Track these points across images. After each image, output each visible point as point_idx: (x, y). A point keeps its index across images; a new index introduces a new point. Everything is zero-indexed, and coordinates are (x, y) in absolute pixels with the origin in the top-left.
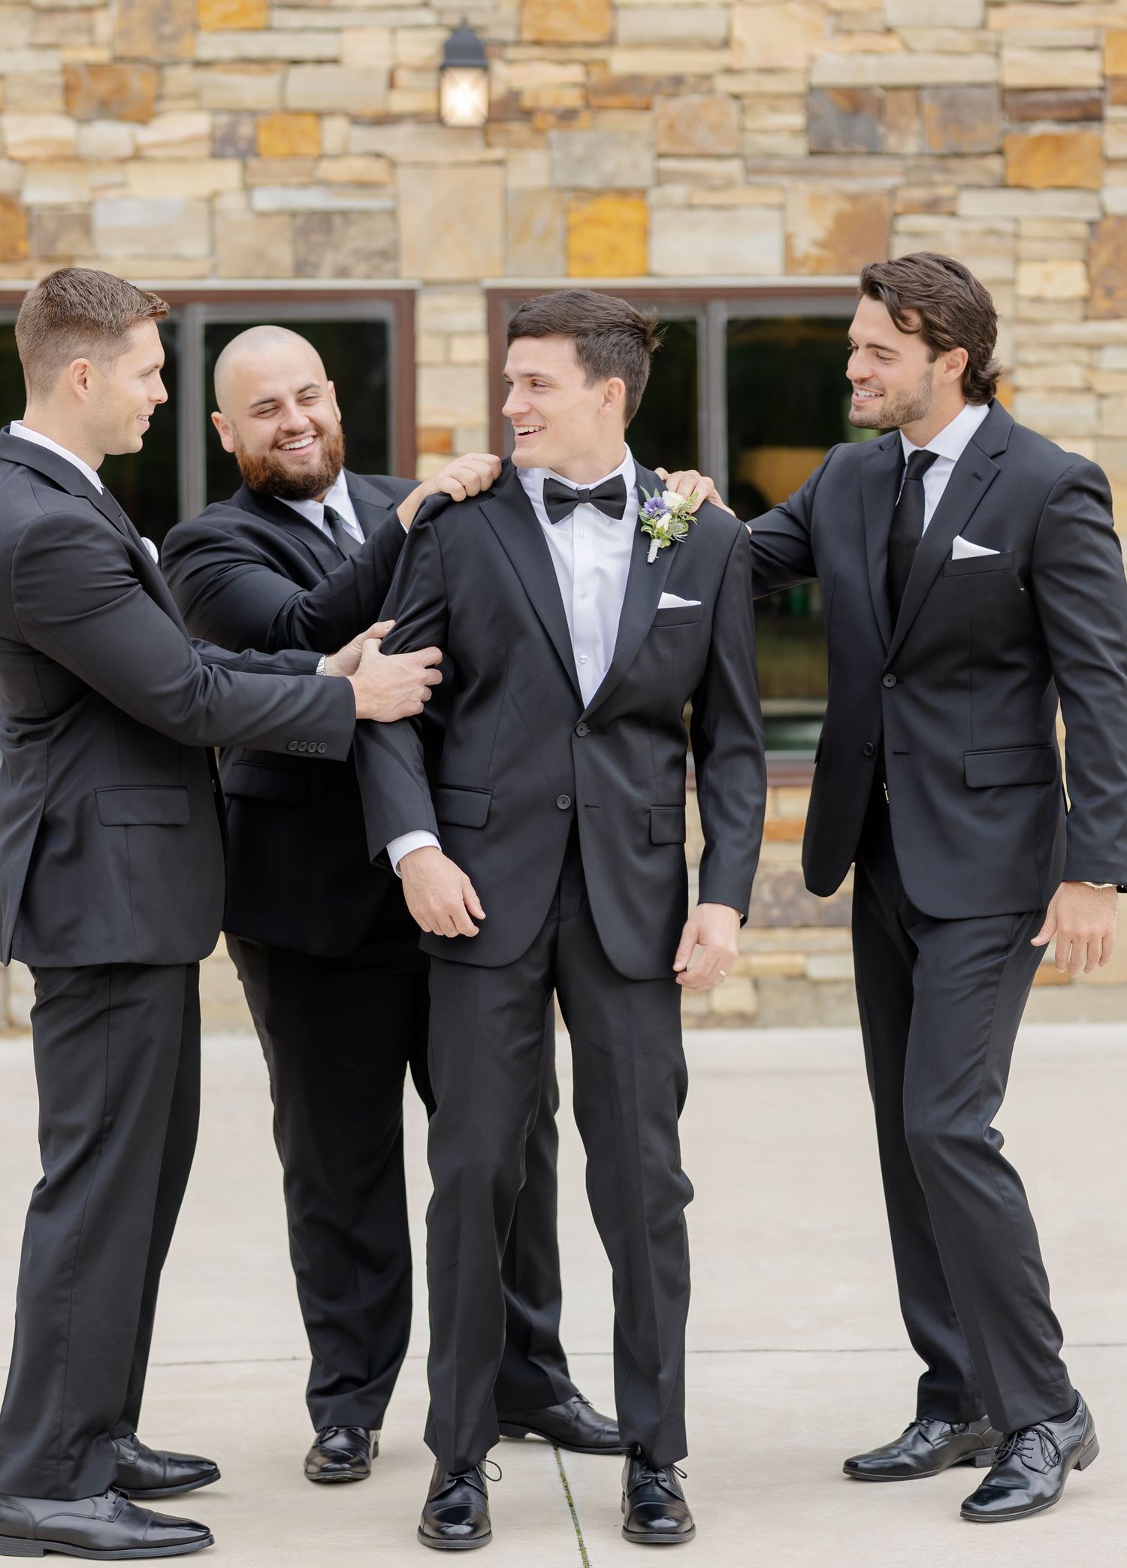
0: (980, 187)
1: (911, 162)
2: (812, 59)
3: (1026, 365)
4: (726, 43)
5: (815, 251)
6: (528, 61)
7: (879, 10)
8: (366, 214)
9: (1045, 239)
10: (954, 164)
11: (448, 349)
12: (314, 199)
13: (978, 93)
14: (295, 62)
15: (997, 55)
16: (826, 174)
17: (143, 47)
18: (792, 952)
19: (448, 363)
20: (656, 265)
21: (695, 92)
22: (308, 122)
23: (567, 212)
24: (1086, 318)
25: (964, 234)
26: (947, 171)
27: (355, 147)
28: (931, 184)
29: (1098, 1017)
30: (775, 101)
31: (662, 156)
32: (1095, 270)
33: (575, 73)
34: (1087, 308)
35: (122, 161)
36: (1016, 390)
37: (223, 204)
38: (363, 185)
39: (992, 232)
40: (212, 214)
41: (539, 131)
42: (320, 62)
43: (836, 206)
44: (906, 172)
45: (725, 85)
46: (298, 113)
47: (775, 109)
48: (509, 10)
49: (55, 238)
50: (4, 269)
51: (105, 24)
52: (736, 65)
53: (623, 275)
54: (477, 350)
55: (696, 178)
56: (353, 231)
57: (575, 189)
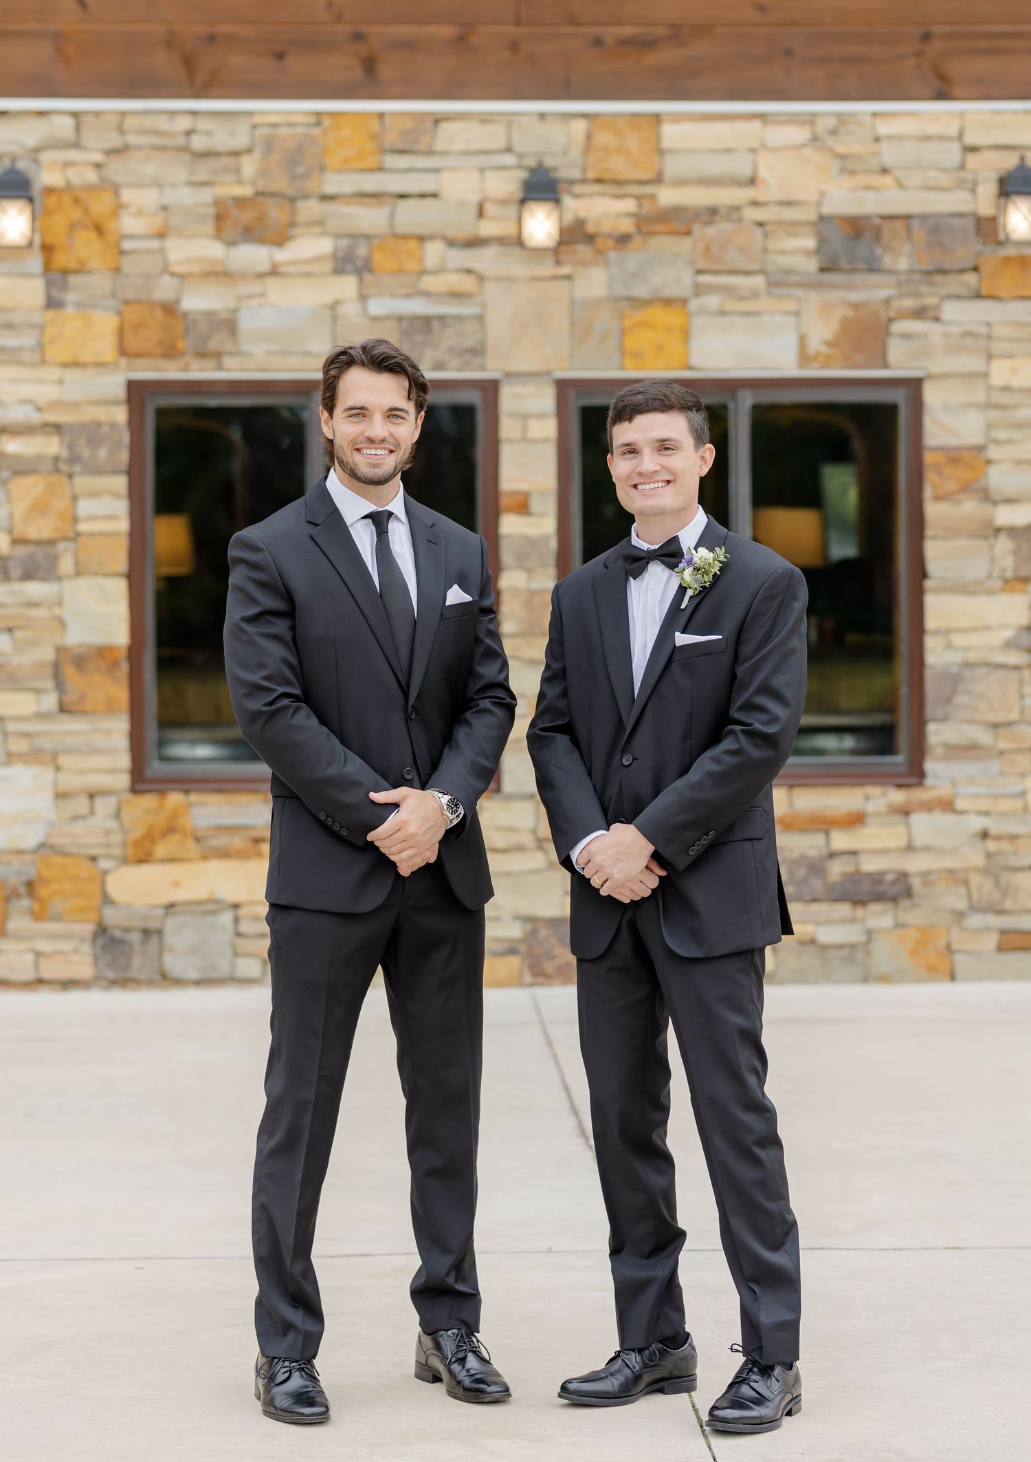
0: (959, 297)
1: (903, 277)
2: (822, 194)
3: (997, 442)
4: (752, 181)
5: (824, 349)
6: (592, 195)
7: (877, 154)
8: (459, 318)
9: (1012, 340)
10: (938, 278)
11: (525, 428)
12: (417, 307)
13: (957, 221)
14: (402, 196)
15: (973, 191)
16: (833, 286)
17: (280, 184)
18: (805, 922)
19: (525, 439)
20: (694, 360)
21: (727, 220)
22: (412, 245)
23: (622, 317)
25: (947, 335)
26: (932, 284)
27: (451, 264)
28: (919, 295)
30: (792, 227)
31: (700, 272)
33: (629, 205)
35: (262, 276)
36: (989, 462)
37: (343, 310)
38: (456, 295)
39: (968, 334)
40: (334, 318)
41: (600, 252)
42: (422, 196)
43: (840, 313)
44: (899, 285)
45: (751, 214)
46: (405, 237)
47: (792, 234)
48: (576, 153)
49: (205, 339)
50: (164, 363)
51: (249, 166)
52: (761, 198)
53: (668, 369)
54: (547, 429)
55: (728, 290)
56: (448, 332)
57: (628, 299)
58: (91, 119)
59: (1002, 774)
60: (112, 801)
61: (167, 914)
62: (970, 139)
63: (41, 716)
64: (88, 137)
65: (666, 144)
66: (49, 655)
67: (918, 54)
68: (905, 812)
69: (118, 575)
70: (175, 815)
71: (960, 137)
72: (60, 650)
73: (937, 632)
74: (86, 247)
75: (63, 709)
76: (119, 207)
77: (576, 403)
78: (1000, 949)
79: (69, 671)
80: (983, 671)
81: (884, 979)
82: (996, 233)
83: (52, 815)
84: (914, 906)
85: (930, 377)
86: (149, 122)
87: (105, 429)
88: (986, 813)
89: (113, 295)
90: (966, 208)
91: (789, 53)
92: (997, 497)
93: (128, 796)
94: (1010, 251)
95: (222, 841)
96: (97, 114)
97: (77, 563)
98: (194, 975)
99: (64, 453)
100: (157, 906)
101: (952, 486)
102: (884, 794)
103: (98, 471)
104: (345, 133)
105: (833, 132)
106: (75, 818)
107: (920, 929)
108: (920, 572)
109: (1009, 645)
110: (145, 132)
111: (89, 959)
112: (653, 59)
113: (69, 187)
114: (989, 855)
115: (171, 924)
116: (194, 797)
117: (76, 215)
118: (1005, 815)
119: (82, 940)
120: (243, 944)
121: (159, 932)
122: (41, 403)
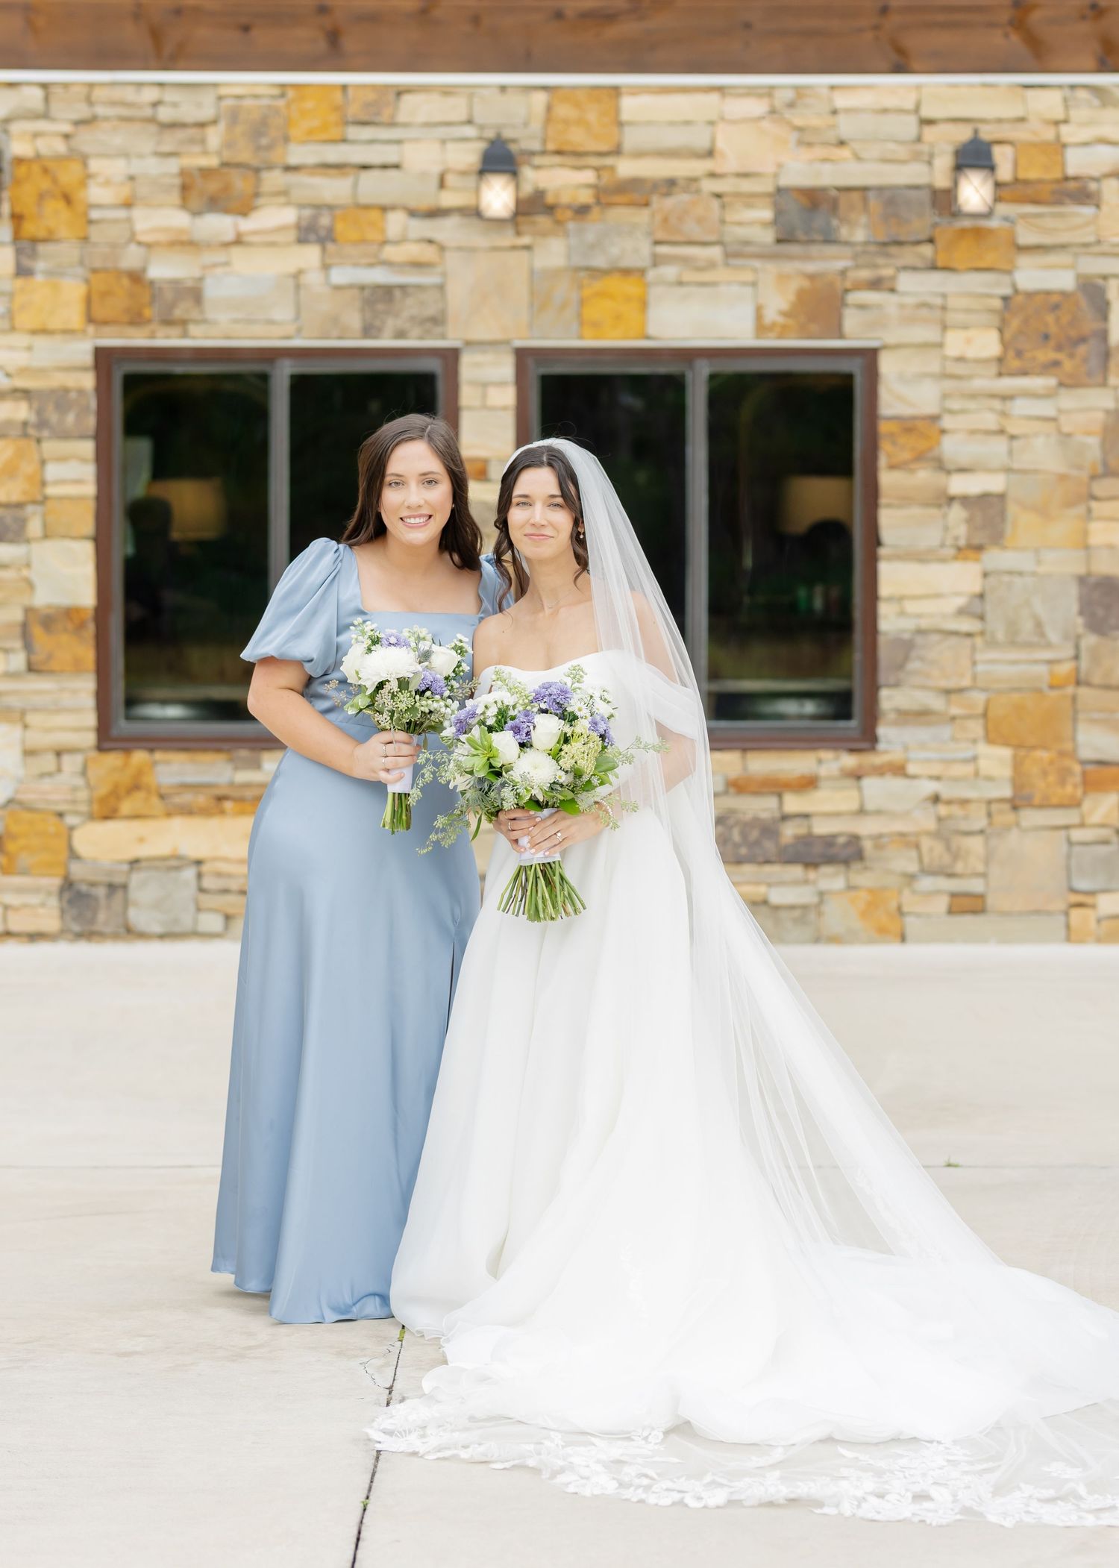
0: (914, 269)
1: (859, 249)
2: (780, 166)
3: (951, 412)
4: (710, 153)
5: (780, 320)
6: (552, 166)
7: (833, 127)
8: (419, 287)
9: (968, 311)
10: (893, 250)
11: (484, 396)
12: (379, 276)
13: (913, 193)
14: (365, 167)
15: (930, 163)
16: (790, 258)
17: (245, 155)
18: (757, 883)
19: (484, 407)
20: (652, 330)
21: (685, 192)
22: (374, 215)
23: (581, 287)
24: (1000, 375)
25: (902, 306)
26: (888, 255)
27: (412, 235)
28: (876, 266)
29: (1005, 939)
30: (749, 199)
31: (657, 243)
32: (1008, 335)
33: (588, 177)
34: (1002, 366)
35: (226, 245)
36: (943, 432)
37: (306, 279)
38: (418, 265)
39: (924, 305)
41: (559, 223)
42: (385, 167)
43: (796, 284)
44: (855, 257)
45: (709, 186)
46: (367, 207)
47: (750, 206)
48: (536, 126)
49: (172, 306)
50: (131, 331)
51: (215, 137)
52: (719, 170)
53: (626, 338)
54: (507, 397)
55: (685, 261)
56: (410, 301)
57: (588, 269)
58: (59, 90)
59: (953, 739)
60: (79, 759)
61: (131, 870)
62: (926, 112)
63: (10, 675)
64: (56, 108)
65: (625, 116)
66: (17, 615)
67: (876, 28)
68: (857, 776)
69: (86, 538)
70: (140, 772)
71: (917, 109)
72: (28, 611)
73: (890, 599)
74: (54, 216)
75: (31, 668)
76: (87, 177)
77: (535, 372)
78: (951, 911)
79: (37, 631)
80: (935, 638)
81: (835, 940)
82: (950, 206)
83: (21, 772)
84: (866, 868)
85: (885, 347)
86: (117, 94)
87: (73, 395)
88: (938, 778)
89: (81, 263)
90: (923, 180)
91: (748, 26)
92: (951, 467)
93: (94, 754)
94: (967, 223)
95: (187, 798)
96: (66, 85)
97: (45, 526)
98: (157, 929)
99: (33, 418)
100: (121, 862)
101: (906, 455)
102: (837, 759)
103: (65, 436)
104: (309, 104)
105: (791, 105)
106: (43, 775)
107: (871, 891)
108: (874, 540)
109: (962, 612)
110: (113, 103)
111: (56, 913)
112: (613, 32)
113: (38, 157)
114: (940, 819)
115: (135, 879)
116: (158, 756)
117: (45, 184)
118: (956, 779)
119: (49, 894)
120: (206, 900)
121: (125, 887)
122: (11, 369)
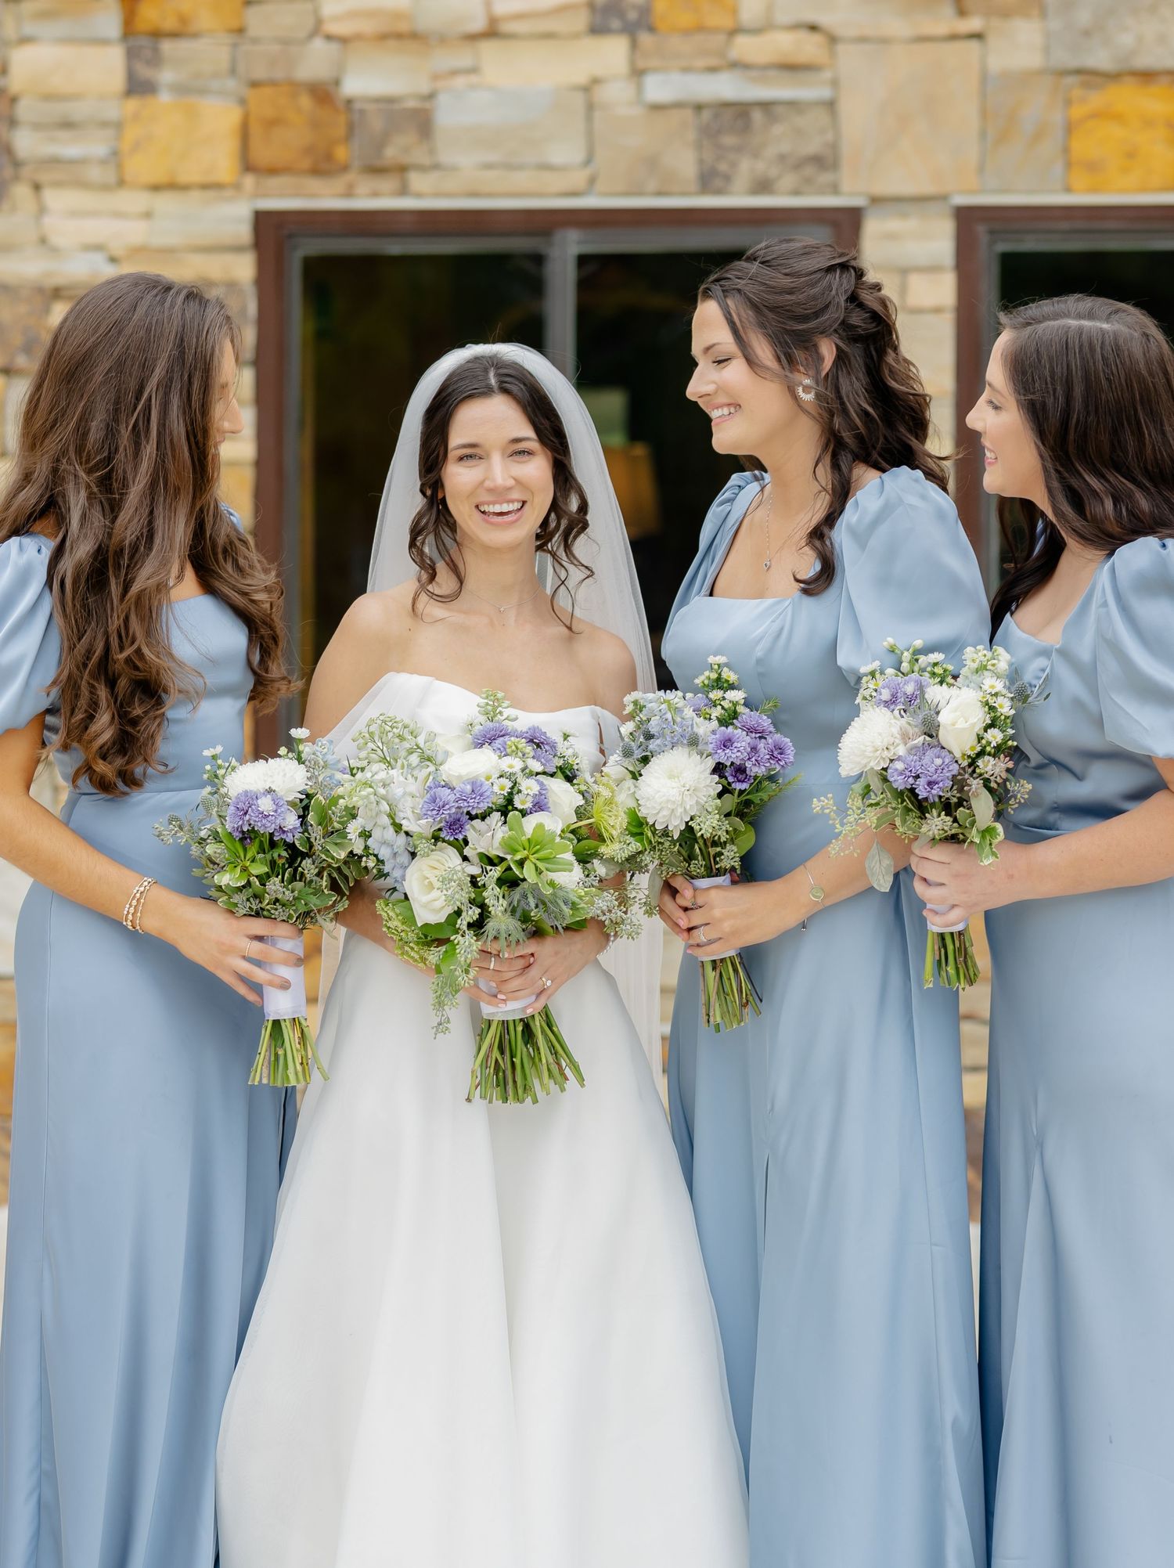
8: (793, 105)
12: (726, 87)
23: (1068, 103)
27: (783, 17)
35: (473, 38)
37: (604, 94)
38: (791, 68)
49: (381, 144)
50: (314, 184)
53: (1144, 189)
54: (945, 290)
56: (777, 130)
57: (1079, 72)
77: (990, 249)
89: (233, 71)
122: (118, 252)
